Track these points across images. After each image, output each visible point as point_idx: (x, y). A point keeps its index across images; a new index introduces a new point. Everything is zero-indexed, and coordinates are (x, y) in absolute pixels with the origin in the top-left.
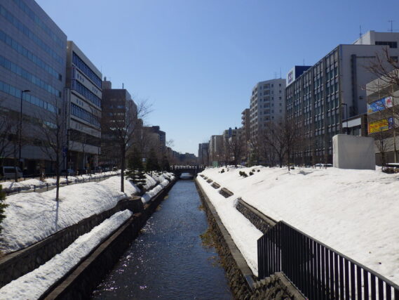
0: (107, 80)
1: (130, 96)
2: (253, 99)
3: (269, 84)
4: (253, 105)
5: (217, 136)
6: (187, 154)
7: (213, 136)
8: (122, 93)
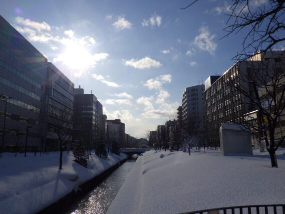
0: (81, 88)
1: (96, 98)
2: (184, 100)
3: (194, 89)
4: (184, 104)
5: (162, 126)
6: (141, 139)
7: (159, 126)
8: (91, 96)
